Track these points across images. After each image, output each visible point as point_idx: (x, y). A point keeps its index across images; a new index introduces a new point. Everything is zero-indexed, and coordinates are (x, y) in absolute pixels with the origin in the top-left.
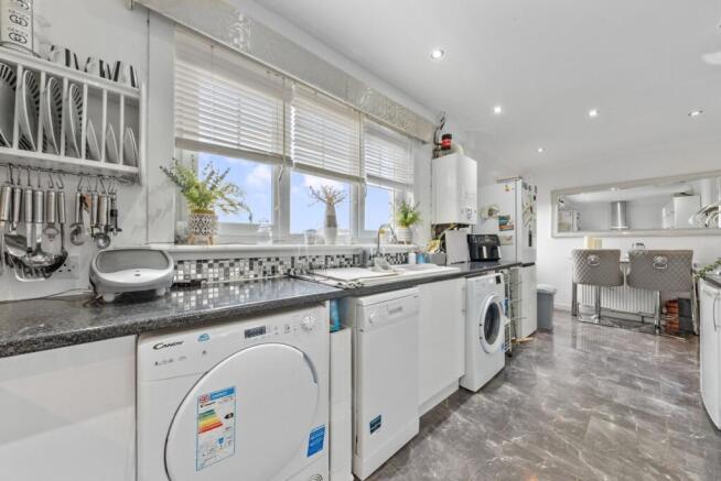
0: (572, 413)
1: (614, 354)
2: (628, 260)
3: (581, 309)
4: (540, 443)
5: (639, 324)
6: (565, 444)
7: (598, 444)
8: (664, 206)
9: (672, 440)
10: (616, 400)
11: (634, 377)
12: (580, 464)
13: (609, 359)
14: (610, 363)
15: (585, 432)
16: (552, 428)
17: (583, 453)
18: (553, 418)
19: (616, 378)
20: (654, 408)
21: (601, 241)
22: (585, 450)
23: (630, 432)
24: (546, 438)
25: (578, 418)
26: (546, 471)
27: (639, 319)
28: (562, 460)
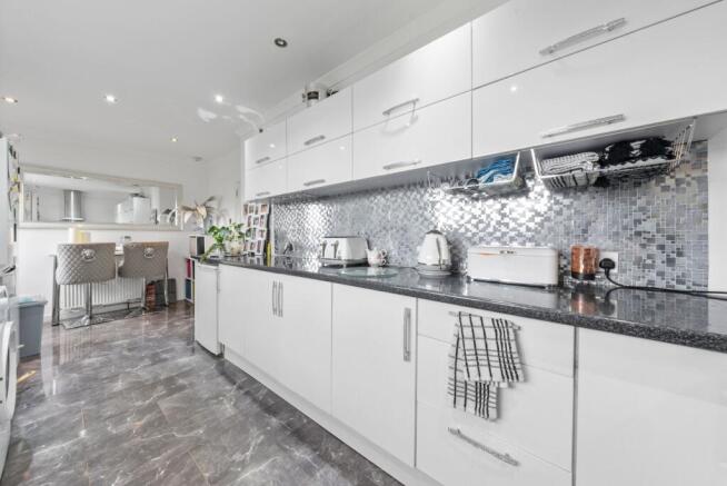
0: (141, 412)
1: (129, 344)
2: (122, 252)
3: (63, 315)
4: (142, 460)
5: (127, 311)
6: (160, 440)
7: (178, 416)
8: (120, 202)
9: (206, 377)
10: (162, 378)
11: (157, 353)
12: (179, 441)
13: (130, 350)
14: (134, 353)
15: (163, 416)
16: (139, 439)
17: (177, 432)
18: (131, 431)
19: (147, 362)
20: (184, 366)
21: (89, 235)
22: (175, 428)
23: (186, 391)
24: (142, 451)
25: (150, 412)
26: (167, 473)
27: (125, 307)
28: (169, 452)
